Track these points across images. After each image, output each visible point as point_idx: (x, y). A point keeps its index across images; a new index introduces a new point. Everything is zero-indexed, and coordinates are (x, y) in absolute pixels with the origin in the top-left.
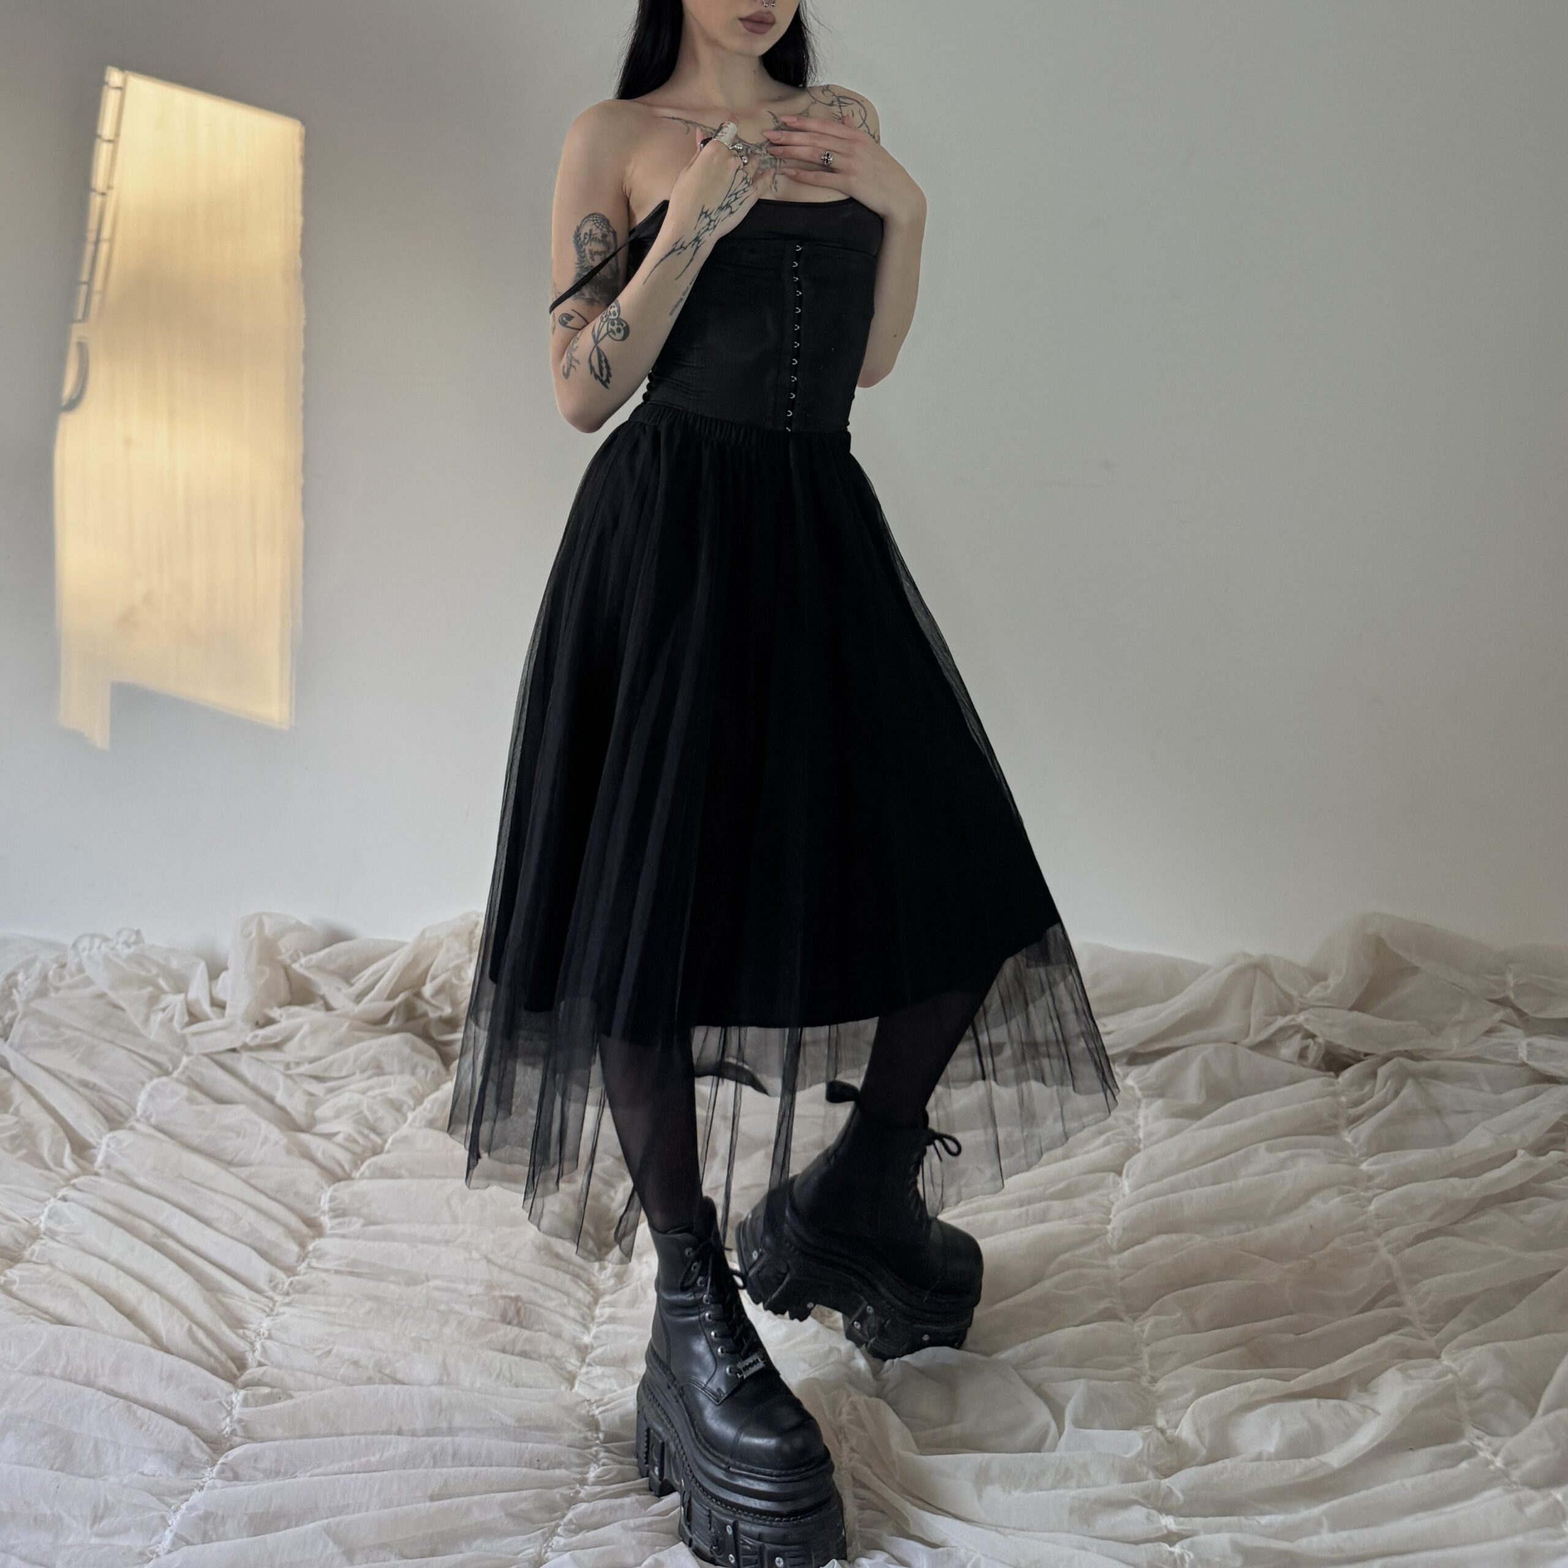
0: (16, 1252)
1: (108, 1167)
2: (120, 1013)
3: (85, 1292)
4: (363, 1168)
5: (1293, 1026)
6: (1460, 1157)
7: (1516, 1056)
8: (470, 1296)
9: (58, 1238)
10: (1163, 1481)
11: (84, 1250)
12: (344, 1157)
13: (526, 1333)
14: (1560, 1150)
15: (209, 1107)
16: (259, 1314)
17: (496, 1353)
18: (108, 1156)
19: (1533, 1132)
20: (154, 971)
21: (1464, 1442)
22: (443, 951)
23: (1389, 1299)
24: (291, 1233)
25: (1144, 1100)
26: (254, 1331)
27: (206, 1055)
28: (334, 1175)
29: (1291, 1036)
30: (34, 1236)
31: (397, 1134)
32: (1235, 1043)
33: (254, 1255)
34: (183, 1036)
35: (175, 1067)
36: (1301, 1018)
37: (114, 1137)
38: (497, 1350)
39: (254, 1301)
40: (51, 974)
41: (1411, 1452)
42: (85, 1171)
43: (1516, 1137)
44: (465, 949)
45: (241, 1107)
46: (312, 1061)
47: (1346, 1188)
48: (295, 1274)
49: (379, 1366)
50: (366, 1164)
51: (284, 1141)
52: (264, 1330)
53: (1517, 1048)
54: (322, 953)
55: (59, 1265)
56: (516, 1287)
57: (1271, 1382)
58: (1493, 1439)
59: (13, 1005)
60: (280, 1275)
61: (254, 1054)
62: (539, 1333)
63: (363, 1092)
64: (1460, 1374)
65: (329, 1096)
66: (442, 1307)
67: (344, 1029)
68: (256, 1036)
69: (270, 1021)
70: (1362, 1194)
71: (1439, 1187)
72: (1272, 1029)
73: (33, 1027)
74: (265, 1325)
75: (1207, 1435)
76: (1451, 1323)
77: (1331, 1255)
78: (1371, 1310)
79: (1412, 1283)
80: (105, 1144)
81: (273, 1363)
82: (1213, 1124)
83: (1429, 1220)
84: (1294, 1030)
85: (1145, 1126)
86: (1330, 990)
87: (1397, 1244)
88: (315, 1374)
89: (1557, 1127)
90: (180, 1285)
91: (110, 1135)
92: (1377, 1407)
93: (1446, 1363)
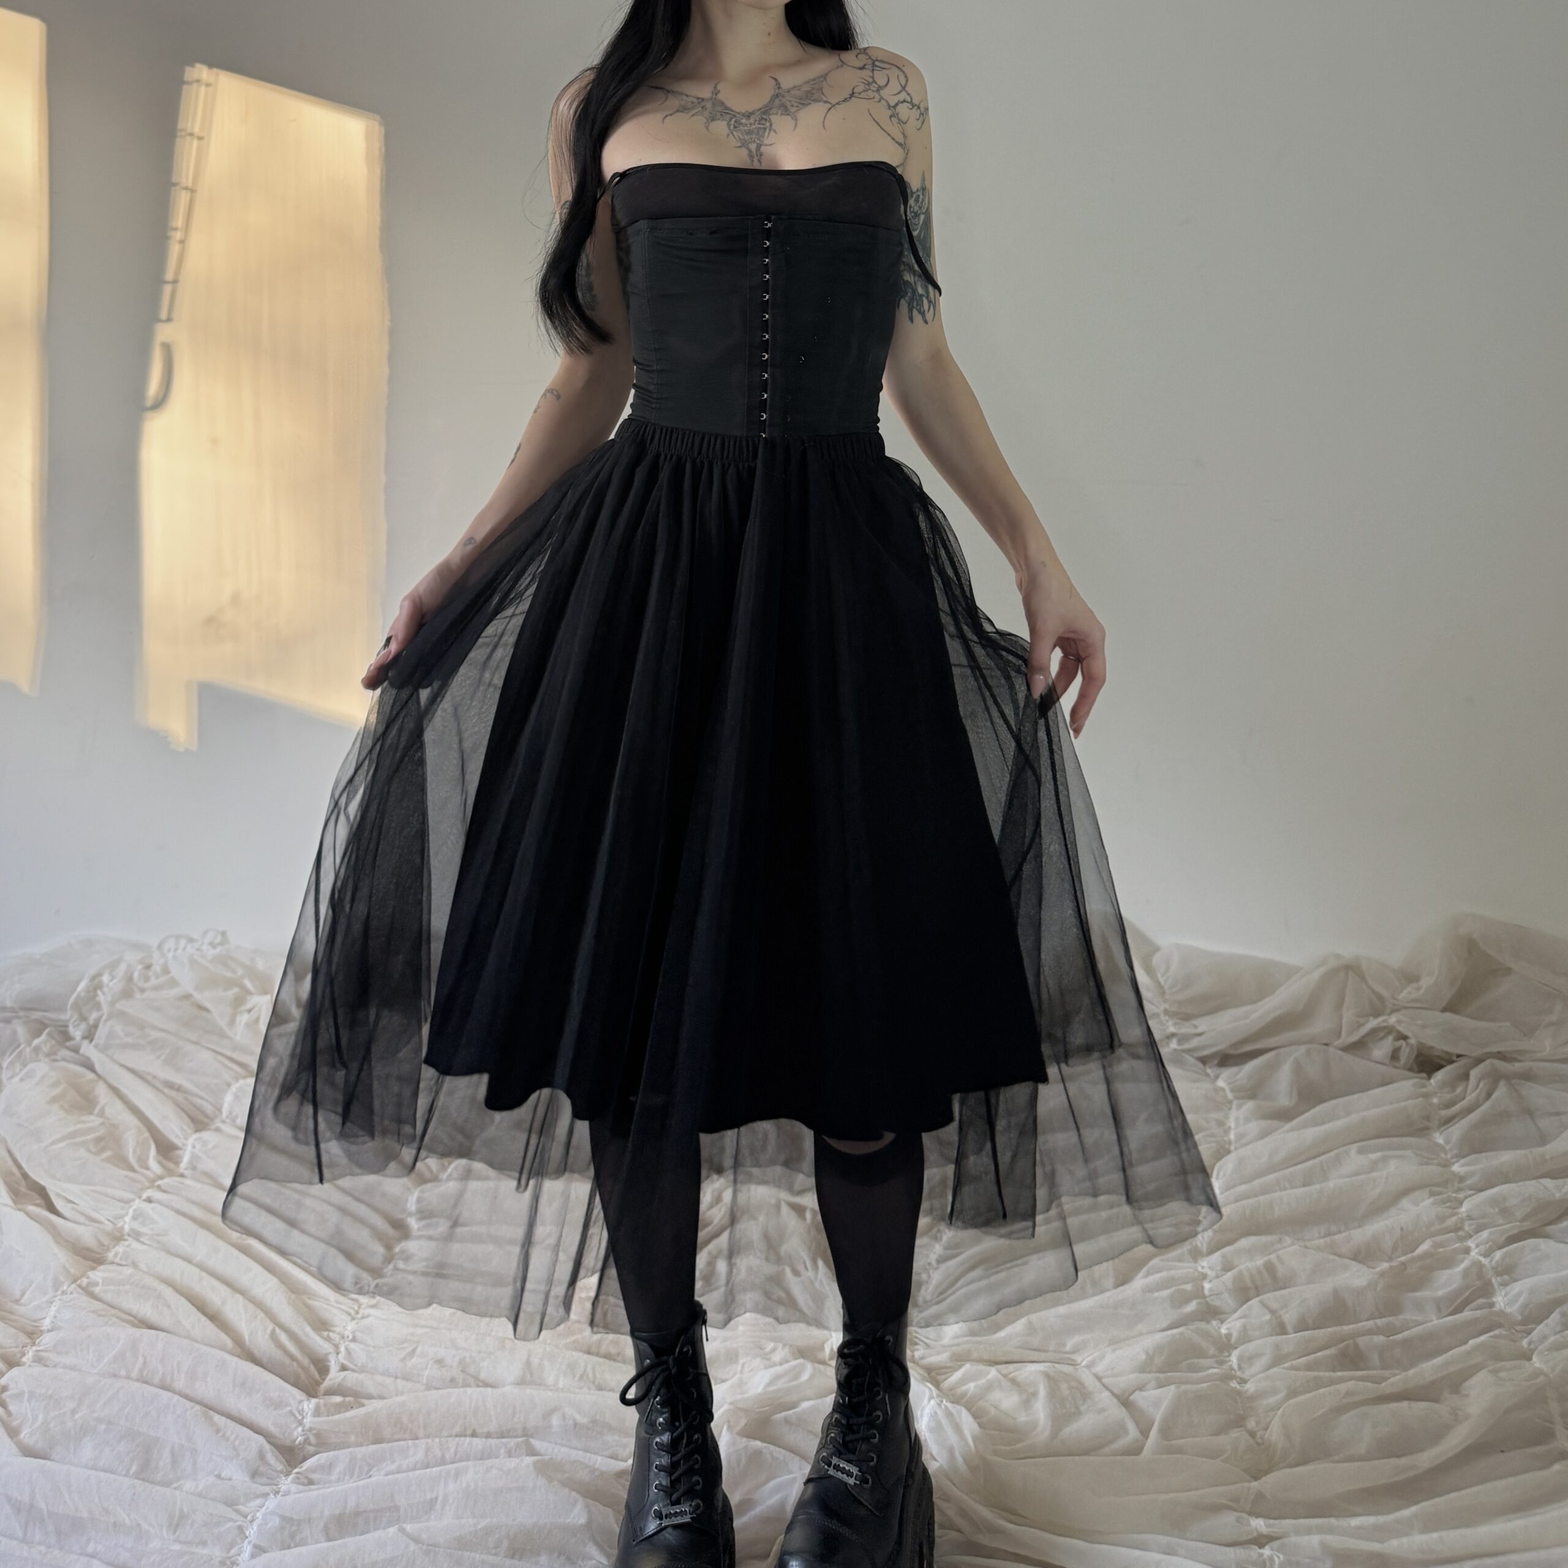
0: (99, 1254)
1: (194, 1168)
2: (204, 1013)
3: (168, 1292)
5: (1385, 1028)
6: (1552, 1159)
9: (142, 1239)
10: (1253, 1484)
11: (169, 1252)
13: (612, 1336)
16: (344, 1317)
17: (582, 1354)
18: (195, 1158)
20: (240, 972)
21: (1556, 1444)
23: (1481, 1301)
25: (1235, 1102)
26: (338, 1334)
29: (1382, 1039)
30: (118, 1237)
32: (1326, 1045)
36: (1392, 1020)
37: (199, 1139)
38: (581, 1351)
39: (337, 1302)
40: (136, 975)
41: (1501, 1454)
42: (170, 1173)
47: (1438, 1189)
49: (463, 1366)
52: (348, 1333)
55: (143, 1266)
57: (1361, 1383)
59: (98, 1006)
64: (1551, 1376)
70: (1454, 1195)
71: (1532, 1188)
72: (1364, 1031)
73: (119, 1028)
74: (349, 1328)
75: (1297, 1438)
76: (1541, 1326)
77: (1421, 1257)
78: (1461, 1312)
79: (1504, 1284)
80: (190, 1145)
81: (356, 1365)
82: (1304, 1126)
83: (1520, 1221)
84: (1386, 1031)
85: (1236, 1128)
86: (1422, 991)
87: (1488, 1245)
88: (396, 1378)
90: (266, 1287)
91: (195, 1136)
92: (1468, 1411)
93: (1537, 1365)
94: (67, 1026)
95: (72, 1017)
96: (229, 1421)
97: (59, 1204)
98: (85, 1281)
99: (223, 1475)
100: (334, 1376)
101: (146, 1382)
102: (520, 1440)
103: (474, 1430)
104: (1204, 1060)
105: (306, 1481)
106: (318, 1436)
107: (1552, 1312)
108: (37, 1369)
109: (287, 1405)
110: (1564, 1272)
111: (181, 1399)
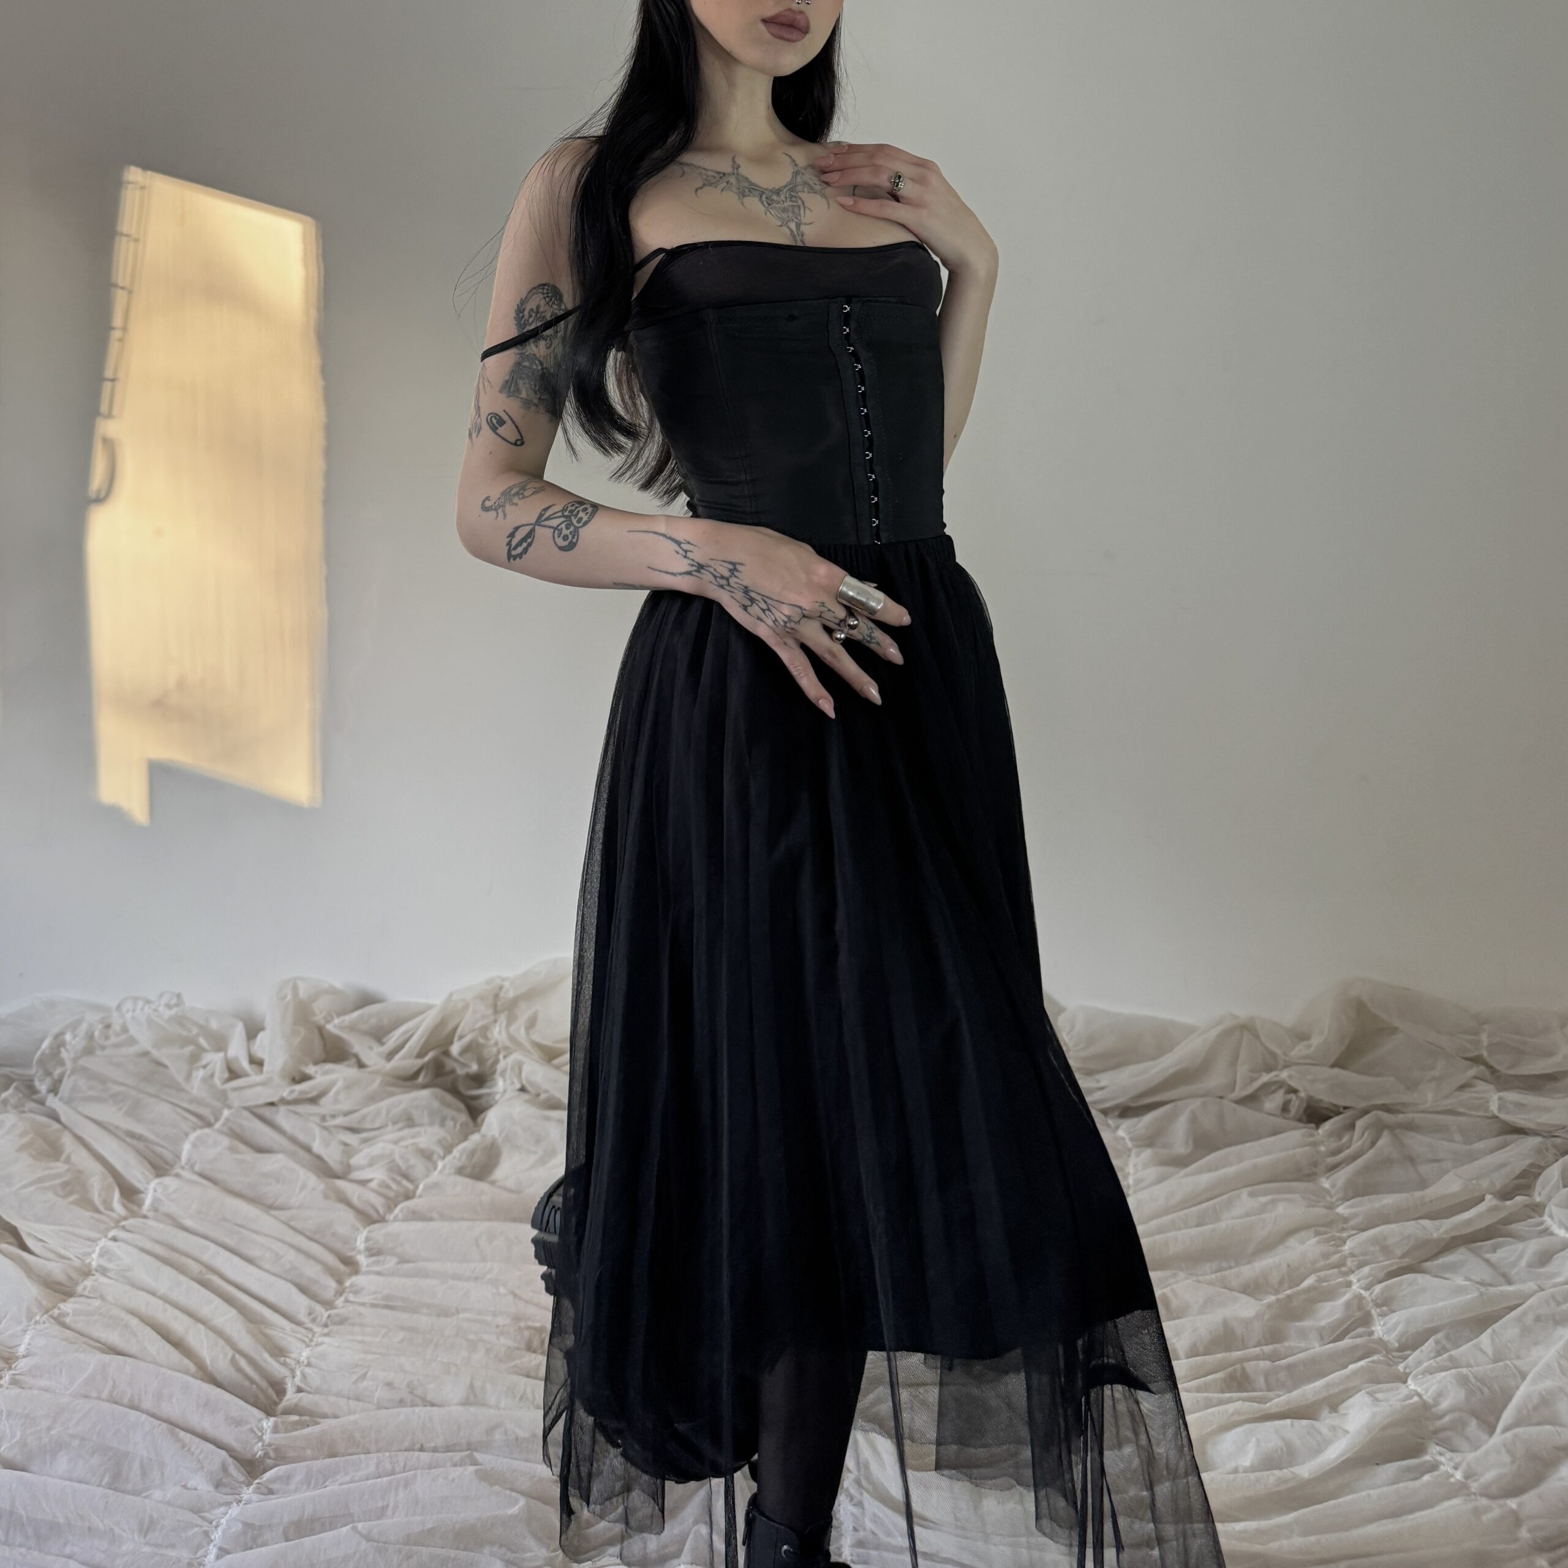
0: (69, 1287)
1: (156, 1210)
2: (162, 1069)
3: (134, 1322)
4: (396, 1212)
5: (1276, 1082)
6: (1431, 1201)
7: (1487, 1110)
8: (498, 1326)
9: (109, 1274)
11: (134, 1285)
12: (378, 1202)
14: (1526, 1195)
15: (249, 1156)
16: (299, 1344)
17: (521, 1377)
18: (156, 1202)
19: (1500, 1180)
20: (195, 1031)
21: (1427, 1458)
22: (469, 1014)
23: (1360, 1330)
24: (328, 1270)
25: (1134, 1151)
26: (295, 1359)
27: (246, 1108)
28: (368, 1218)
29: (1274, 1092)
30: (86, 1272)
31: (428, 1181)
32: (1221, 1098)
33: (295, 1291)
34: (224, 1091)
35: (217, 1119)
36: (1284, 1075)
37: (159, 1184)
38: (521, 1374)
39: (293, 1331)
40: (97, 1034)
41: (1376, 1467)
42: (133, 1214)
43: (1485, 1183)
44: (490, 1011)
45: (280, 1156)
46: (346, 1114)
47: (1323, 1229)
48: (333, 1308)
49: (411, 1387)
50: (398, 1208)
51: (322, 1187)
52: (303, 1359)
53: (1488, 1102)
54: (355, 1014)
55: (109, 1298)
56: (541, 1319)
57: (1248, 1404)
58: (1453, 1455)
59: (62, 1063)
60: (319, 1308)
61: (292, 1108)
63: (396, 1142)
64: (1425, 1397)
65: (363, 1146)
66: (472, 1337)
67: (376, 1084)
68: (292, 1092)
69: (305, 1078)
70: (1338, 1234)
71: (1411, 1228)
72: (1257, 1084)
73: (82, 1082)
74: (304, 1354)
76: (1418, 1352)
77: (1305, 1291)
78: (1343, 1339)
79: (1383, 1315)
80: (152, 1189)
81: (311, 1388)
82: (1199, 1172)
83: (1400, 1258)
84: (1277, 1086)
85: (1135, 1174)
86: (1312, 1049)
87: (1369, 1279)
88: (349, 1398)
89: (1524, 1174)
90: (226, 1318)
91: (157, 1181)
92: (1347, 1428)
93: (1412, 1387)
94: (33, 1081)
95: (37, 1072)
96: (194, 1437)
97: (30, 1242)
98: (56, 1312)
99: (189, 1485)
100: (291, 1397)
101: (116, 1403)
102: (464, 1453)
103: (422, 1445)
104: (1105, 1112)
105: (266, 1491)
106: (276, 1450)
107: (1428, 1340)
108: (15, 1391)
109: (247, 1423)
110: (1440, 1304)
111: (149, 1418)
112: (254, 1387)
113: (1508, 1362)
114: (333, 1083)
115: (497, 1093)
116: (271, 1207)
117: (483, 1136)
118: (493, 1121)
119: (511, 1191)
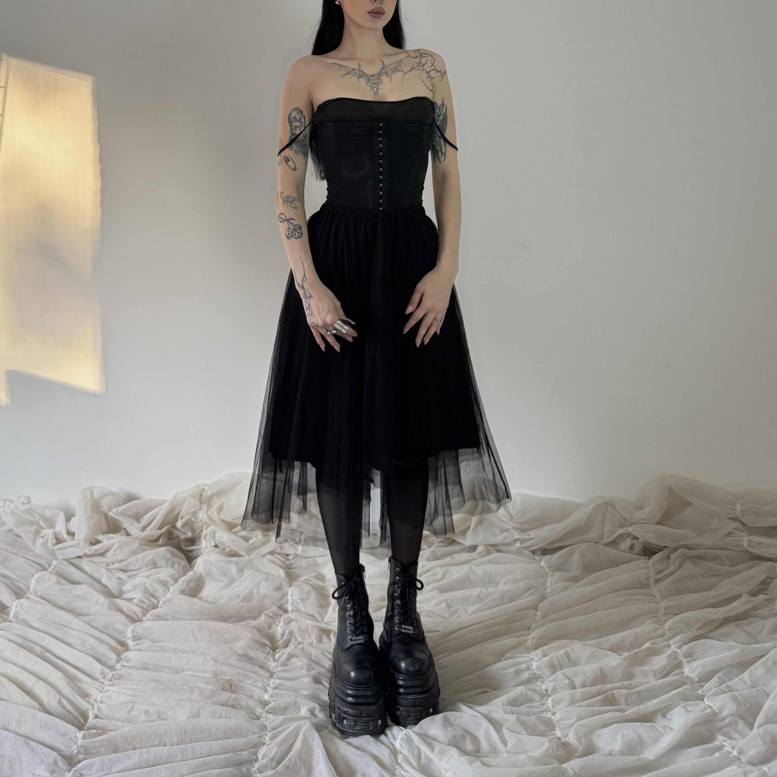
1: (17, 618)
2: (20, 539)
3: (5, 681)
4: (148, 616)
5: (626, 533)
6: (713, 597)
7: (742, 546)
8: (206, 678)
10: (562, 765)
11: (6, 661)
12: (138, 610)
13: (234, 696)
14: (765, 594)
15: (68, 586)
16: (96, 691)
17: (219, 706)
18: (17, 613)
19: (751, 585)
20: (37, 517)
21: (717, 743)
22: (186, 504)
23: (677, 671)
24: (112, 648)
25: (550, 573)
26: (93, 699)
27: (65, 560)
28: (133, 620)
29: (625, 539)
31: (165, 598)
33: (94, 661)
34: (54, 550)
35: (50, 566)
36: (630, 529)
37: (19, 603)
38: (219, 704)
39: (92, 684)
41: (689, 749)
42: (4, 620)
43: (742, 588)
44: (198, 503)
45: (84, 586)
46: (120, 562)
47: (654, 615)
48: (115, 670)
49: (158, 713)
50: (149, 614)
51: (107, 603)
52: (99, 699)
53: (742, 542)
54: (125, 506)
56: (229, 673)
57: (616, 713)
58: (731, 741)
60: (107, 671)
61: (90, 559)
62: (240, 696)
63: (147, 577)
64: (714, 709)
65: (130, 579)
66: (191, 685)
67: (136, 545)
68: (91, 550)
69: (98, 542)
70: (662, 618)
71: (701, 613)
72: (615, 535)
74: (99, 696)
75: (583, 741)
76: (709, 683)
77: (646, 650)
78: (667, 677)
79: (689, 662)
80: (15, 606)
81: (103, 715)
82: (585, 585)
83: (696, 631)
84: (627, 535)
85: (550, 586)
86: (645, 515)
87: (680, 643)
88: (124, 721)
89: (763, 582)
90: (56, 677)
91: (17, 601)
92: (672, 726)
93: (707, 703)
96: (38, 744)
99: (36, 773)
100: (91, 720)
104: (533, 552)
105: (79, 774)
106: (85, 749)
107: (714, 676)
109: (68, 734)
110: (720, 656)
111: (14, 735)
112: (71, 716)
113: (759, 688)
114: (113, 545)
115: (201, 548)
116: (80, 615)
117: (195, 572)
118: (200, 564)
119: (211, 603)
